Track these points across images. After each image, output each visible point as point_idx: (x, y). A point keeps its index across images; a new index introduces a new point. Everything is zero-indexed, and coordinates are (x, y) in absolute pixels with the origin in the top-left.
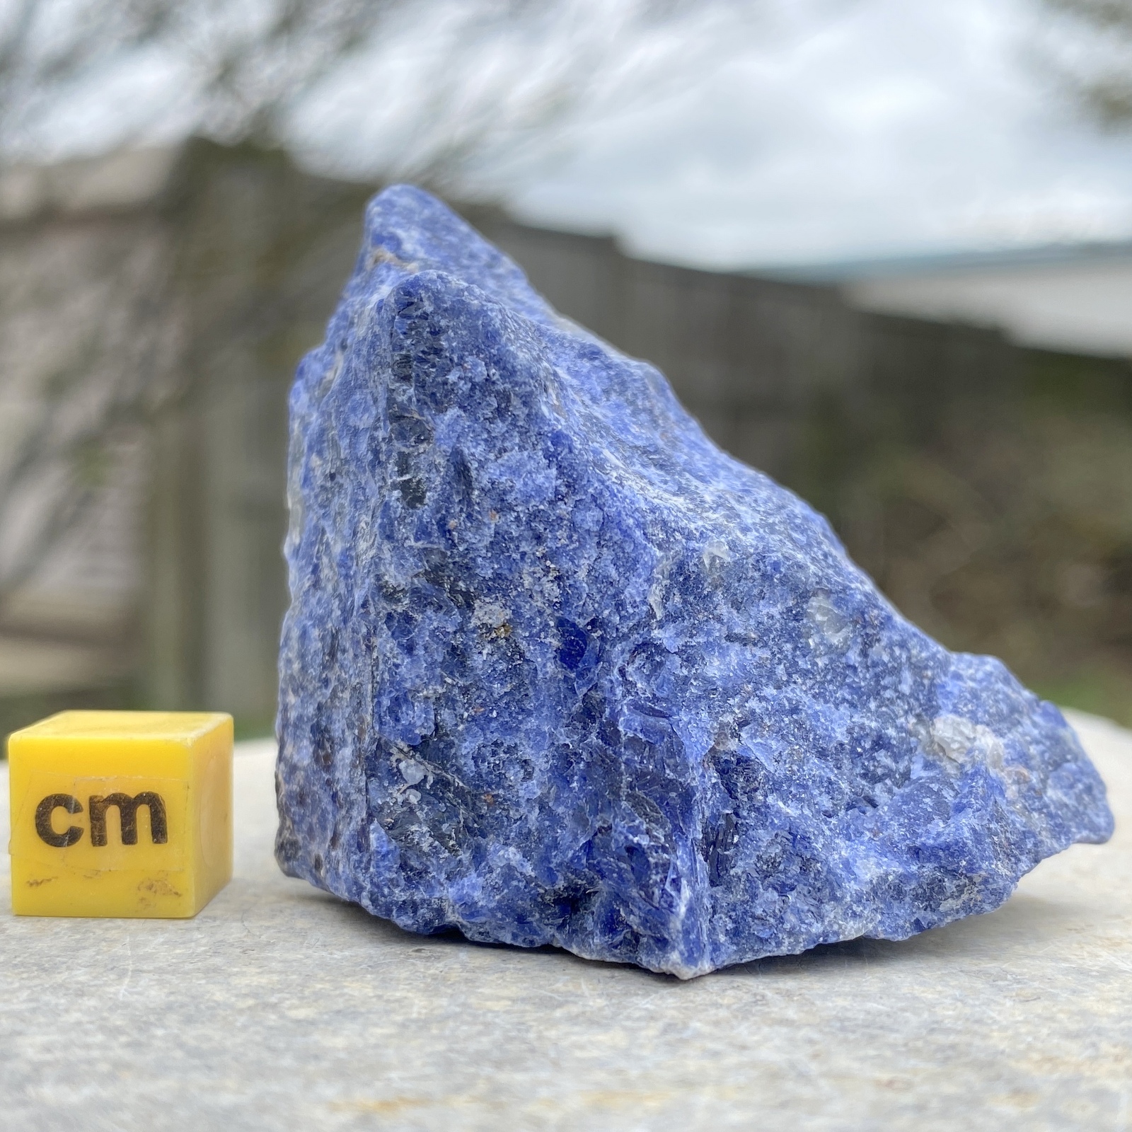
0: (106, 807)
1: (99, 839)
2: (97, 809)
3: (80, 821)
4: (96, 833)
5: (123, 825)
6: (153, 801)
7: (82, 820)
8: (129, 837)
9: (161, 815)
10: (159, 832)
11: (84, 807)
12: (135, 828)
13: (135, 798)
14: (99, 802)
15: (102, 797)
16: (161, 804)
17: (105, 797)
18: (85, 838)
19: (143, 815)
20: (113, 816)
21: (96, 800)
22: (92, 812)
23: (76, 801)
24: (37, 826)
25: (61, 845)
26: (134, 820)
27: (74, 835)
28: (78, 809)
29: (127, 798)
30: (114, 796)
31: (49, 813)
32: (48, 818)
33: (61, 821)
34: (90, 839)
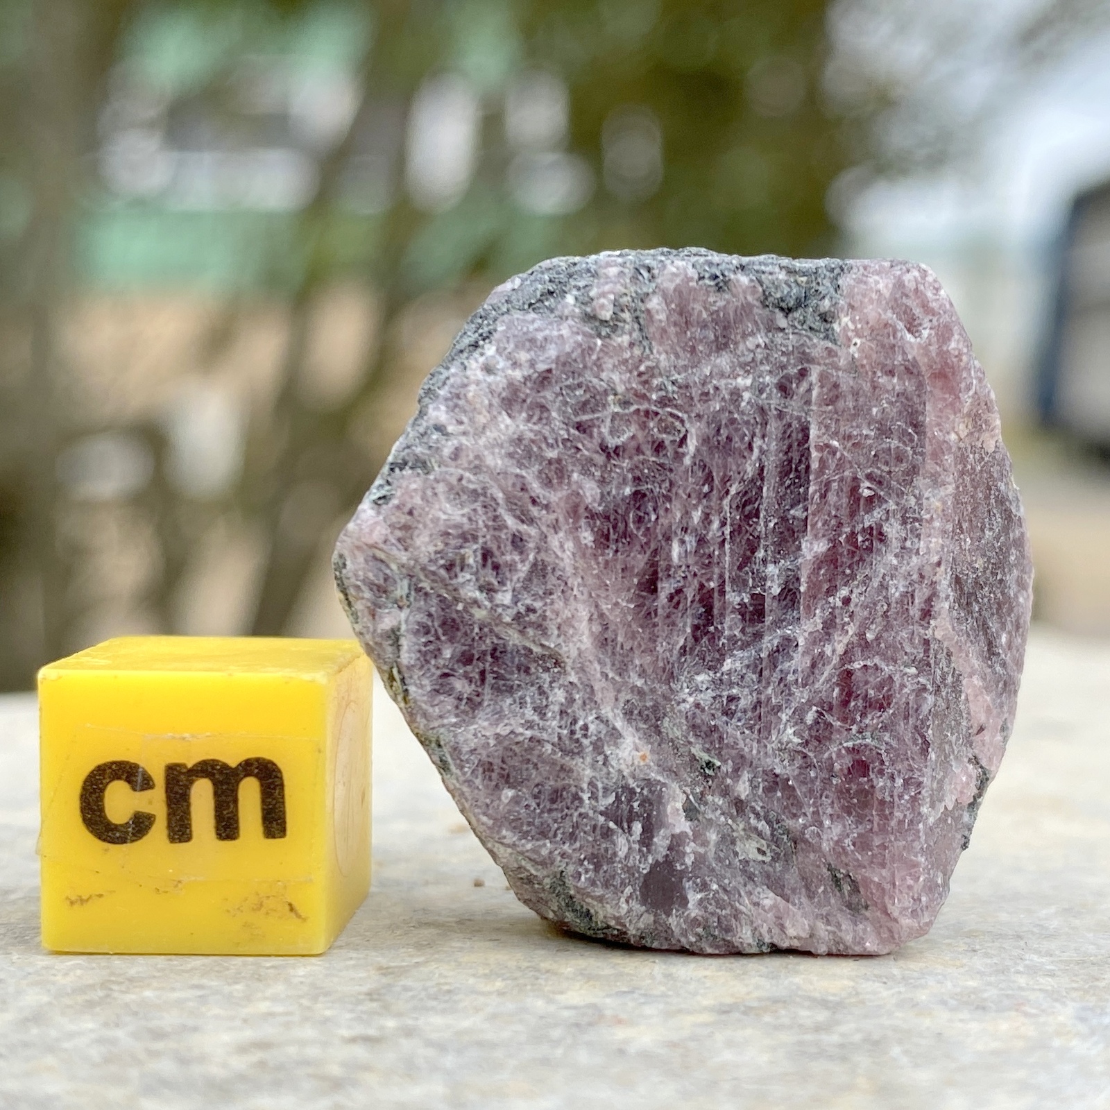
0: (192, 782)
1: (180, 830)
2: (177, 787)
3: (150, 803)
4: (175, 822)
5: (218, 808)
6: (266, 772)
7: (155, 802)
8: (227, 827)
9: (277, 793)
10: (274, 822)
11: (156, 781)
12: (236, 812)
13: (237, 767)
14: (180, 773)
15: (184, 766)
16: (277, 777)
17: (190, 765)
18: (159, 829)
19: (249, 792)
20: (202, 795)
21: (176, 770)
22: (169, 789)
23: (145, 773)
24: (83, 810)
25: (122, 841)
26: (236, 801)
27: (140, 825)
28: (147, 784)
29: (225, 766)
30: (204, 764)
31: (102, 790)
32: (100, 799)
33: (119, 802)
34: (165, 832)
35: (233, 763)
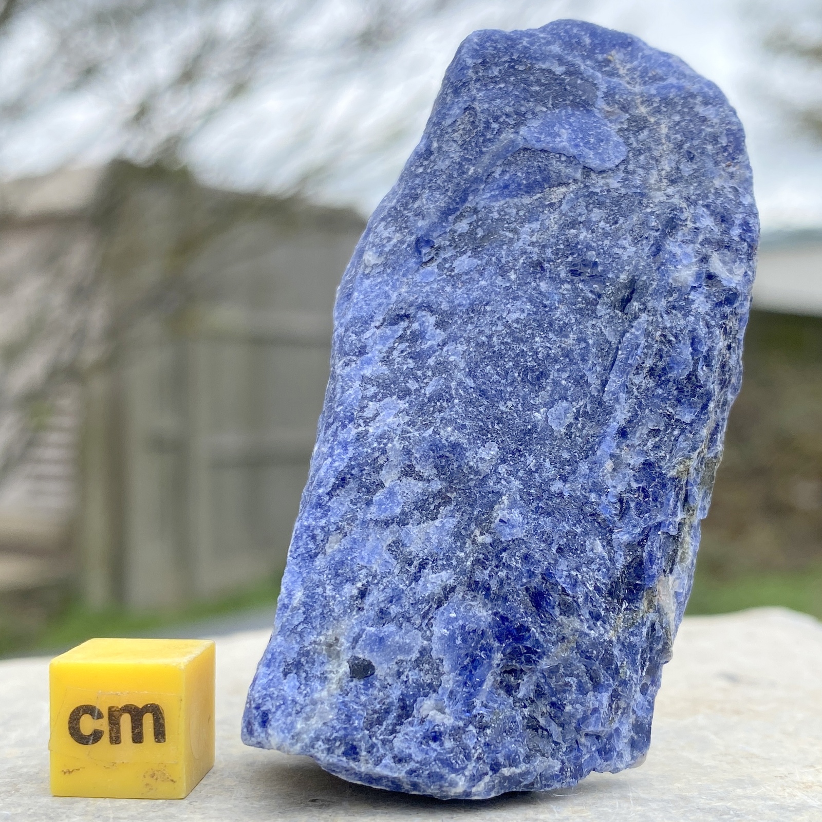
0: (121, 715)
2: (114, 717)
4: (113, 735)
5: (133, 728)
6: (156, 711)
7: (103, 725)
8: (138, 738)
9: (161, 721)
10: (160, 734)
11: (104, 715)
12: (142, 730)
14: (115, 711)
16: (161, 713)
18: (106, 738)
19: (148, 720)
20: (126, 721)
21: (113, 709)
22: (110, 719)
23: (99, 711)
24: (70, 728)
25: (87, 743)
26: (141, 725)
27: (96, 736)
28: (100, 716)
29: (136, 708)
30: (126, 706)
31: (79, 719)
32: (78, 723)
33: (87, 725)
34: (109, 739)
35: (140, 707)
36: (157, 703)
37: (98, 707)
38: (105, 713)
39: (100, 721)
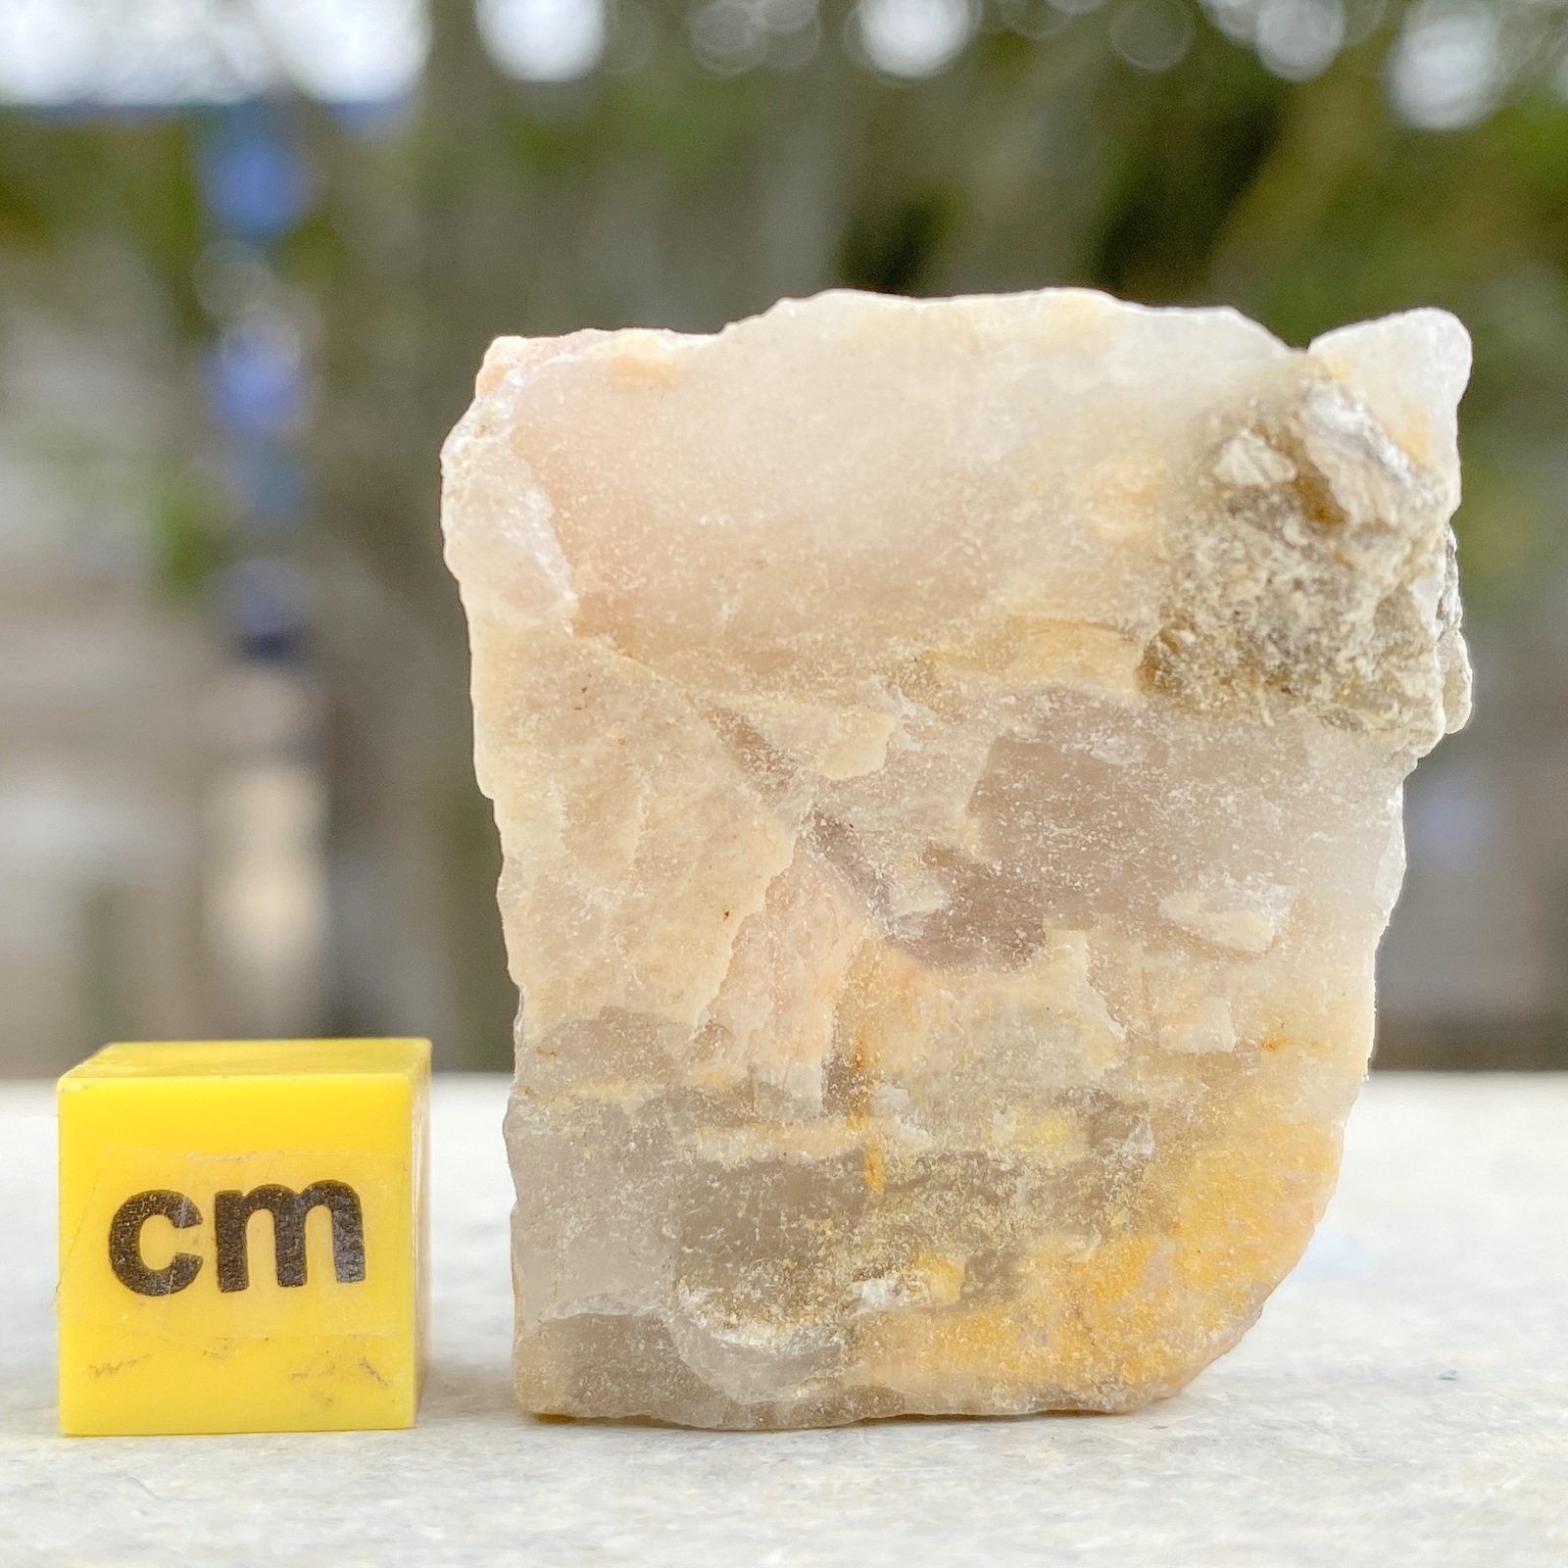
0: (248, 1212)
1: (233, 1274)
2: (229, 1219)
3: (196, 1242)
4: (227, 1266)
5: (280, 1247)
6: (340, 1199)
7: (201, 1242)
8: (291, 1269)
9: (354, 1225)
10: (350, 1260)
11: (203, 1215)
12: (303, 1251)
13: (306, 1195)
14: (233, 1203)
15: (240, 1193)
16: (353, 1203)
17: (245, 1194)
18: (208, 1275)
19: (319, 1224)
20: (260, 1229)
21: (227, 1200)
22: (219, 1224)
23: (189, 1204)
24: (112, 1254)
25: (159, 1292)
26: (302, 1236)
27: (183, 1272)
28: (192, 1219)
29: (288, 1193)
30: (262, 1191)
31: (136, 1228)
32: (134, 1239)
33: (158, 1243)
34: (215, 1279)
35: (298, 1189)
36: (341, 1178)
37: (187, 1193)
38: (207, 1212)
39: (193, 1230)
